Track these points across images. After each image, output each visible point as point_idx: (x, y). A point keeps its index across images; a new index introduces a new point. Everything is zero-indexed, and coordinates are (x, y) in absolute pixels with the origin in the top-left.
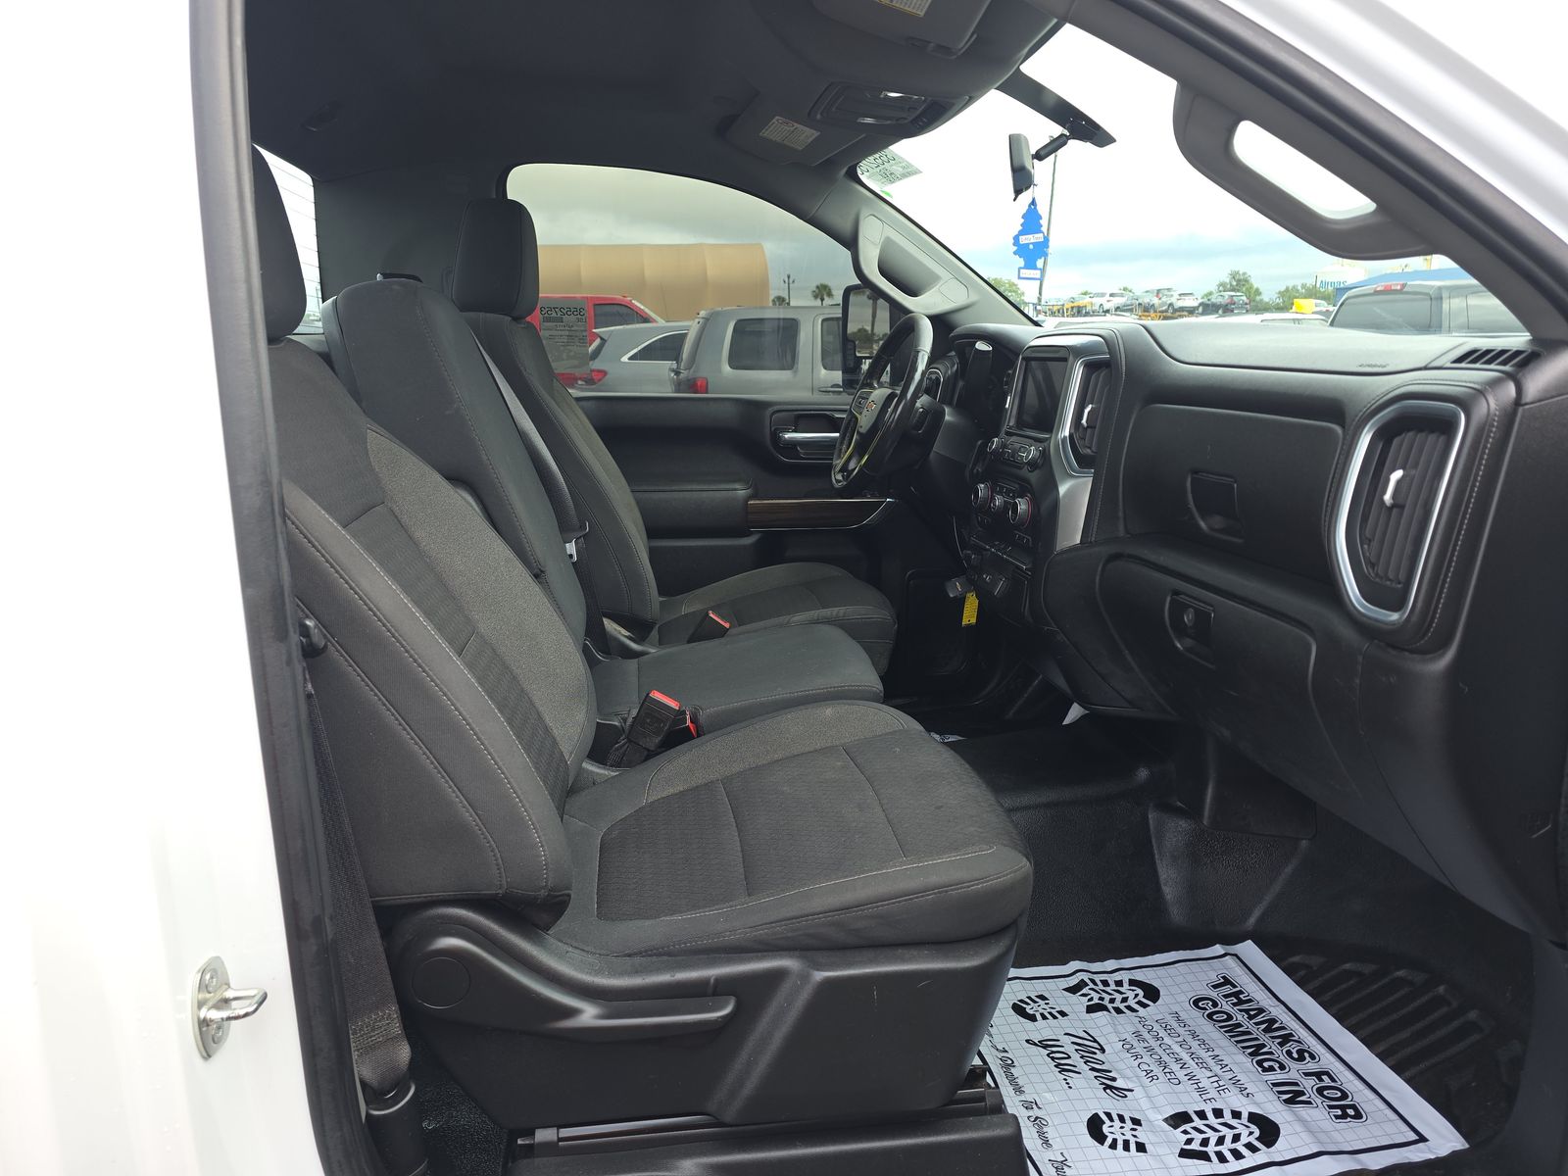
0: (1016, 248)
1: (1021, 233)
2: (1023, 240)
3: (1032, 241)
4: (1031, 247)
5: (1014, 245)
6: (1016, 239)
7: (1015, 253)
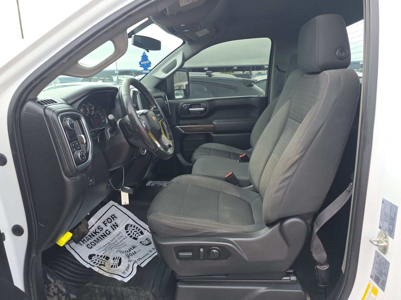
0: (140, 65)
1: (141, 61)
2: (142, 63)
3: (145, 63)
4: (145, 65)
5: (140, 64)
6: (140, 63)
7: (140, 66)
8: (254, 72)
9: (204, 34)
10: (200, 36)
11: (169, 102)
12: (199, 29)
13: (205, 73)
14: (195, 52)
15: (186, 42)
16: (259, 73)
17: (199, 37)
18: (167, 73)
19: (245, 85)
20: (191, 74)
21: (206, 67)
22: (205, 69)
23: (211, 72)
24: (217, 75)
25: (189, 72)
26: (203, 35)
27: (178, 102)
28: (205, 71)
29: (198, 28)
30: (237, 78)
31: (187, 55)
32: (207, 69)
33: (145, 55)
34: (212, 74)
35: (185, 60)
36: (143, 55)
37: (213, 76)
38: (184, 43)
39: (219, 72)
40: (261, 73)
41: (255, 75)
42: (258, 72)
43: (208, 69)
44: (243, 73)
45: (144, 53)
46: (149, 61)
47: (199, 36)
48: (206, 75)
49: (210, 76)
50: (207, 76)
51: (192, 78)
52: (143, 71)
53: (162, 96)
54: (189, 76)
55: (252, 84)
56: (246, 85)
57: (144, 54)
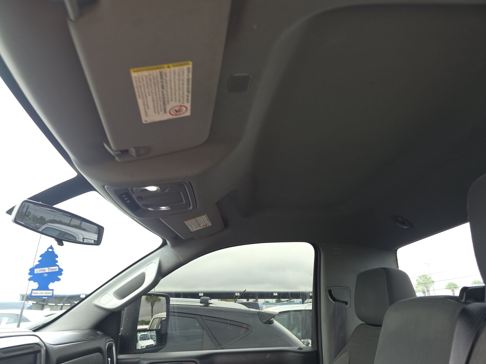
0: (31, 276)
1: (37, 267)
2: (37, 271)
3: (47, 271)
4: (46, 275)
5: (29, 274)
6: (32, 271)
7: (30, 280)
8: (261, 301)
9: (202, 227)
10: (194, 230)
11: (117, 359)
12: (191, 208)
13: (200, 300)
14: (182, 260)
15: (168, 242)
16: (267, 302)
17: (192, 232)
18: (123, 297)
19: (261, 320)
20: (174, 301)
21: (201, 293)
22: (200, 295)
23: (208, 298)
24: (216, 303)
25: (170, 298)
26: (199, 228)
27: (138, 360)
28: (199, 297)
29: (190, 206)
30: (248, 309)
31: (166, 266)
32: (202, 295)
33: (53, 252)
34: (210, 301)
35: (161, 274)
36: (47, 252)
37: (210, 305)
38: (164, 244)
39: (217, 300)
40: (269, 302)
41: (262, 304)
42: (265, 301)
43: (204, 294)
44: (247, 301)
45: (51, 247)
46: (58, 266)
47: (192, 230)
48: (201, 303)
49: (207, 304)
50: (202, 305)
51: (174, 308)
52: (34, 291)
53: (103, 347)
54: (170, 304)
55: (272, 319)
56: (264, 321)
57: (50, 250)
